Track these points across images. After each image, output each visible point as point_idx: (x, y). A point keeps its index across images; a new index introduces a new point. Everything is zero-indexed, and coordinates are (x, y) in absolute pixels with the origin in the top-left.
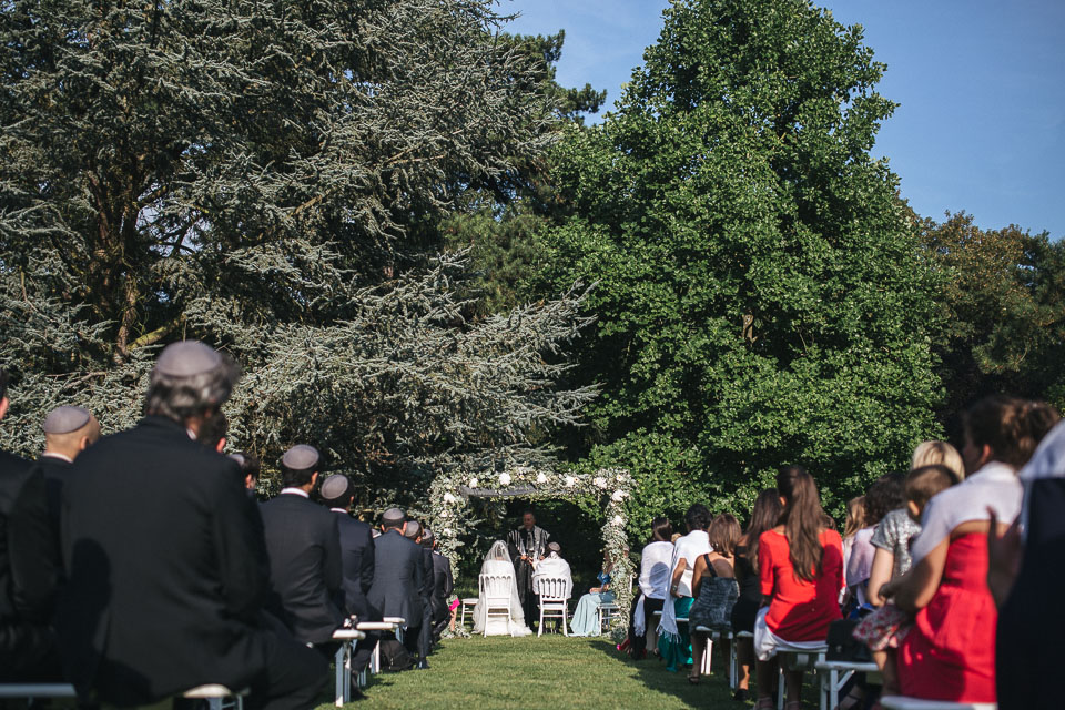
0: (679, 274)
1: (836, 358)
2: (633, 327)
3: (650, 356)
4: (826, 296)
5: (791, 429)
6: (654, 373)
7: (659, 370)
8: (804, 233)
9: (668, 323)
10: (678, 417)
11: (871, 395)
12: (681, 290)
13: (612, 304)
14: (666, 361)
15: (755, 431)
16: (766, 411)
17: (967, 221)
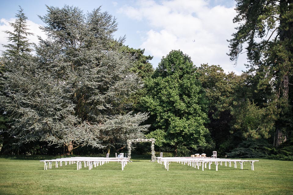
0: (164, 105)
1: (190, 116)
2: (156, 113)
3: (159, 118)
5: (181, 129)
6: (160, 120)
8: (184, 96)
9: (162, 112)
11: (196, 122)
13: (153, 110)
15: (175, 130)
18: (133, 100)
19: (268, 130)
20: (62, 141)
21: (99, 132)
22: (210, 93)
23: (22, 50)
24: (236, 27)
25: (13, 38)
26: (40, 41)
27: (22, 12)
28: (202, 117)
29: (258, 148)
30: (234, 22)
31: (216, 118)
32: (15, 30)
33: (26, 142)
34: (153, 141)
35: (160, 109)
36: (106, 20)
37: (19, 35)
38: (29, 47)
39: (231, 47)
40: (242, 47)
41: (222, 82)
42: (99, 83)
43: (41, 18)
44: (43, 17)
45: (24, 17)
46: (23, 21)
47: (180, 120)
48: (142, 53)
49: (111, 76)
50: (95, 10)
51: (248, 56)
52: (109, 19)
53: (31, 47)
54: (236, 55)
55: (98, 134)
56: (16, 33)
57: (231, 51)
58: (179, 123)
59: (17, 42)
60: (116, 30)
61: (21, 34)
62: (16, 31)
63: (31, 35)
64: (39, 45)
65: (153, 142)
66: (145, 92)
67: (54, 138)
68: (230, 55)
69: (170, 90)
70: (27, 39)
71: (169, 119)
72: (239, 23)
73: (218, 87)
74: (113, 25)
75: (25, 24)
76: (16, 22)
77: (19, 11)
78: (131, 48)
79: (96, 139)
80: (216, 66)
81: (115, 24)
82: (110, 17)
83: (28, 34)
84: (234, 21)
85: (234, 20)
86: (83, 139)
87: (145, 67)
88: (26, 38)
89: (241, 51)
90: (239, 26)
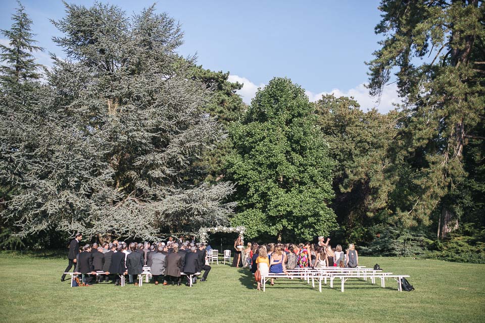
0: (259, 169)
1: (303, 188)
2: (247, 183)
3: (252, 190)
4: (299, 171)
5: (289, 209)
6: (253, 194)
7: (255, 193)
8: (293, 154)
9: (257, 181)
10: (261, 204)
11: (313, 197)
12: (260, 172)
13: (242, 177)
14: (257, 191)
15: (279, 211)
16: (281, 206)
17: (376, 111)
18: (210, 159)
19: (429, 213)
20: (93, 230)
21: (153, 215)
22: (337, 144)
23: (25, 76)
24: (380, 41)
25: (8, 57)
26: (55, 61)
27: (23, 12)
28: (323, 189)
29: (412, 240)
30: (376, 33)
31: (345, 190)
32: (11, 42)
33: (32, 233)
34: (241, 230)
35: (254, 176)
36: (164, 27)
37: (18, 50)
38: (35, 71)
39: (372, 75)
40: (388, 74)
41: (356, 126)
42: (154, 134)
43: (56, 24)
44: (59, 22)
45: (27, 19)
46: (25, 27)
47: (286, 193)
48: (225, 79)
49: (173, 122)
50: (146, 11)
51: (399, 87)
52: (170, 25)
53: (39, 71)
54: (380, 87)
55: (152, 219)
56: (12, 47)
57: (371, 81)
58: (284, 200)
59: (15, 63)
60: (180, 44)
61: (21, 49)
62: (13, 43)
63: (39, 50)
64: (52, 70)
65: (241, 232)
66: (230, 145)
67: (79, 225)
68: (370, 86)
69: (270, 145)
70: (31, 58)
71: (269, 193)
72: (384, 33)
73: (350, 133)
74: (177, 35)
75: (29, 32)
76: (13, 29)
77: (17, 10)
78: (206, 70)
79: (148, 226)
80: (347, 99)
81: (179, 33)
82: (170, 22)
83: (33, 48)
84: (377, 31)
85: (376, 29)
86: (128, 228)
87: (230, 101)
88: (30, 56)
89: (388, 80)
90: (385, 38)
